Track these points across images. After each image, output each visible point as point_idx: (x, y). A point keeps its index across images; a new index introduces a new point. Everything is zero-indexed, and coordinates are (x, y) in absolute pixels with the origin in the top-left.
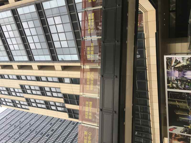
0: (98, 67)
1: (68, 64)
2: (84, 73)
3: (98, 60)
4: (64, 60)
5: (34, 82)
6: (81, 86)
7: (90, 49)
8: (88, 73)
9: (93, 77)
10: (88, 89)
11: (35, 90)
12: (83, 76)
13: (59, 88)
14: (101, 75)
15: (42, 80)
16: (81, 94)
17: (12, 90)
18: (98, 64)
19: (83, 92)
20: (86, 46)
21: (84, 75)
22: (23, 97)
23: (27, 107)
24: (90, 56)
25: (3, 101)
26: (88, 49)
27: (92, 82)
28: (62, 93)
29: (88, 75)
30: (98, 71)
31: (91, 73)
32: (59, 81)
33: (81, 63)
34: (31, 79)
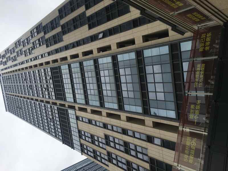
0: (204, 133)
1: (161, 120)
2: (182, 137)
3: (204, 122)
4: (157, 115)
5: (119, 134)
6: (176, 154)
7: (195, 107)
8: (188, 138)
9: (195, 145)
10: (186, 160)
11: (119, 144)
12: (181, 141)
13: (146, 149)
14: (207, 145)
15: (129, 134)
16: (176, 164)
17: (96, 138)
18: (204, 128)
19: (178, 163)
20: (189, 103)
21: (183, 140)
22: (105, 149)
23: (107, 163)
24: (194, 116)
25: (85, 149)
26: (192, 106)
27: (193, 152)
28: (149, 157)
29: (188, 141)
30: (202, 138)
31: (193, 139)
32: (147, 140)
33: (180, 123)
34: (116, 130)
